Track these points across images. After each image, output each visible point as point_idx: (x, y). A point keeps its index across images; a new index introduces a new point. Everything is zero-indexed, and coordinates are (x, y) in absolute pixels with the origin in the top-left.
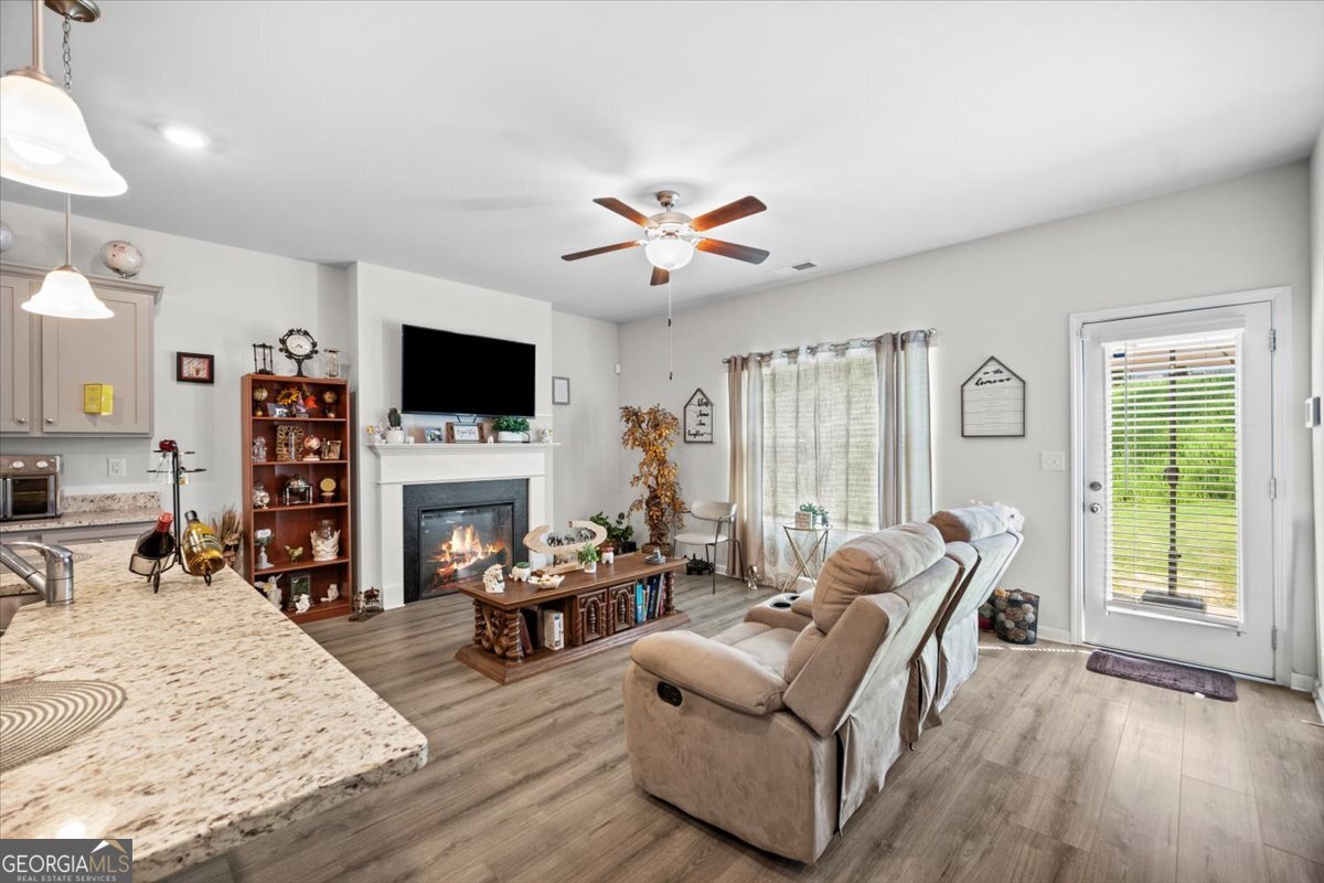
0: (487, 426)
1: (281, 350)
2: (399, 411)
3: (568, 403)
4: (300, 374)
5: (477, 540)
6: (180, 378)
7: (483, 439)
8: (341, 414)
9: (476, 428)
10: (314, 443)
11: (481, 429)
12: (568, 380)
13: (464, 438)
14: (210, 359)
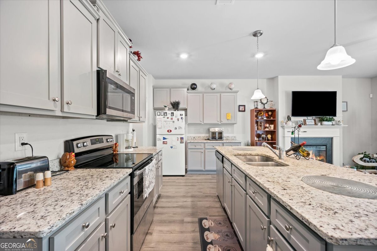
0: (317, 120)
1: (260, 102)
2: (290, 116)
3: (347, 110)
4: (264, 108)
5: (314, 155)
6: (239, 111)
7: (316, 124)
8: (274, 118)
9: (313, 121)
10: (268, 125)
11: (315, 121)
12: (347, 102)
13: (309, 124)
14: (244, 106)
